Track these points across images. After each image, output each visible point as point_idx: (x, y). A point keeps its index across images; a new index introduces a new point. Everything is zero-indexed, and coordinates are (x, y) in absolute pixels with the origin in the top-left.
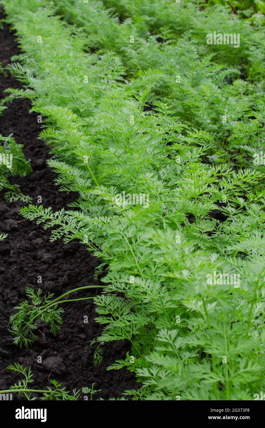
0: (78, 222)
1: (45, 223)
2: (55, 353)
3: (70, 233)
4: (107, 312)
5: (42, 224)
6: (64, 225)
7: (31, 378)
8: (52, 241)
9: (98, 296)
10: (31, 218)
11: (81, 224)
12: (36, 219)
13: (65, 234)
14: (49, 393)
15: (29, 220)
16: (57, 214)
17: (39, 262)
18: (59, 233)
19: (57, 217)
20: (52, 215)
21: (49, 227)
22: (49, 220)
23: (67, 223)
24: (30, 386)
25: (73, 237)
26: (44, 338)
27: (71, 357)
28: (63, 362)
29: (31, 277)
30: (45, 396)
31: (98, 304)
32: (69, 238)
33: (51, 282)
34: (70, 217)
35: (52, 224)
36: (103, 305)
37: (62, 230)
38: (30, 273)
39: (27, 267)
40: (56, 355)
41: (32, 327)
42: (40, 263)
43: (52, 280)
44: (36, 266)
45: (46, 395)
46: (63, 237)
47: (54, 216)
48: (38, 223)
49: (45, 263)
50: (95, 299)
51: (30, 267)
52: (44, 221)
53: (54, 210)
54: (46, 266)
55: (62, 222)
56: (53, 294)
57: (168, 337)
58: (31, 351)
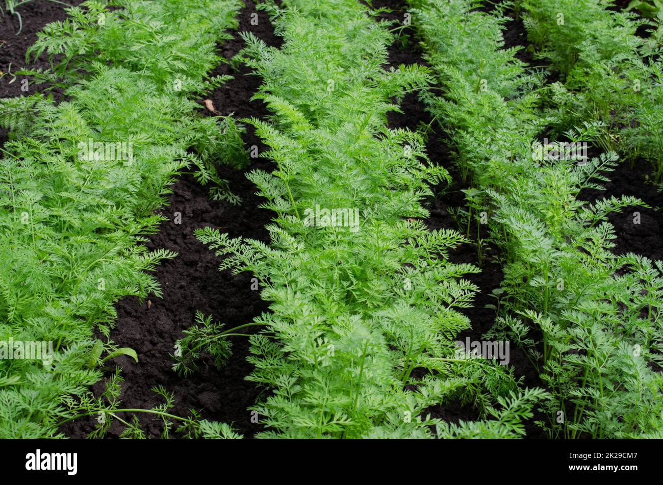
0: (256, 253)
1: (218, 249)
2: (215, 388)
3: (243, 264)
4: (260, 353)
5: (215, 250)
6: (238, 254)
7: (172, 403)
8: (221, 269)
9: (256, 335)
10: (205, 241)
11: (258, 256)
12: (209, 244)
13: (236, 265)
14: (188, 423)
15: (202, 243)
16: (234, 240)
17: (227, 283)
18: (231, 262)
19: (233, 245)
20: (228, 241)
21: (221, 254)
22: (223, 247)
23: (242, 253)
24: (170, 411)
25: (243, 269)
26: (206, 371)
27: (230, 396)
28: (219, 400)
29: (214, 299)
30: (183, 425)
31: (253, 343)
32: (240, 270)
33: (235, 310)
34: (248, 247)
35: (225, 251)
36: (258, 344)
37: (235, 260)
38: (214, 294)
39: (212, 286)
40: (215, 392)
41: (195, 355)
42: (228, 285)
43: (236, 307)
44: (222, 287)
45: (185, 423)
46: (233, 267)
47: (230, 243)
48: (211, 248)
49: (234, 285)
50: (251, 337)
51: (215, 287)
52: (217, 247)
53: (231, 237)
54: (234, 290)
55: (238, 250)
56: (224, 324)
57: (287, 383)
58: (190, 382)
